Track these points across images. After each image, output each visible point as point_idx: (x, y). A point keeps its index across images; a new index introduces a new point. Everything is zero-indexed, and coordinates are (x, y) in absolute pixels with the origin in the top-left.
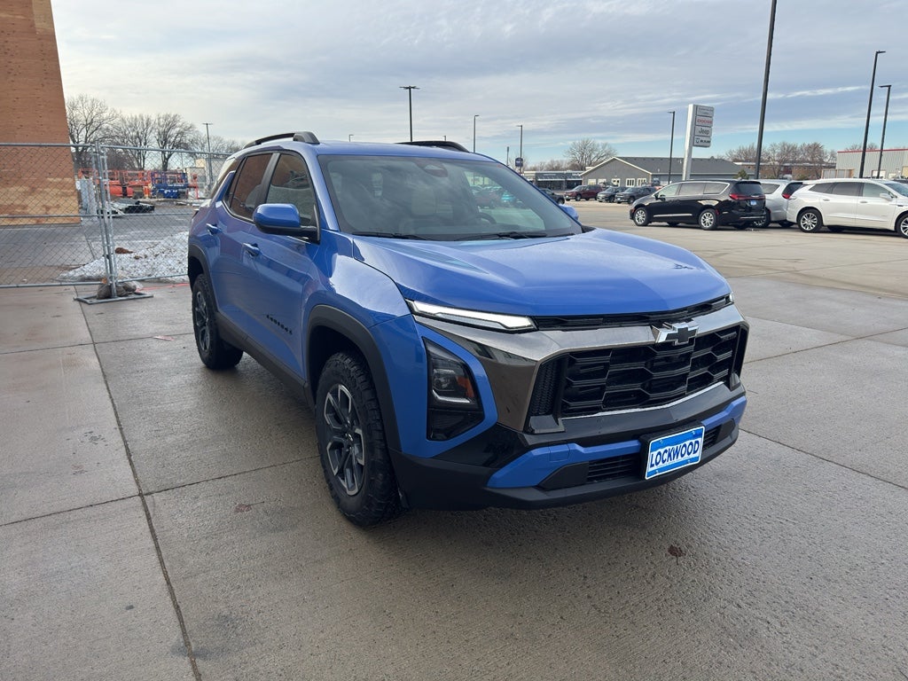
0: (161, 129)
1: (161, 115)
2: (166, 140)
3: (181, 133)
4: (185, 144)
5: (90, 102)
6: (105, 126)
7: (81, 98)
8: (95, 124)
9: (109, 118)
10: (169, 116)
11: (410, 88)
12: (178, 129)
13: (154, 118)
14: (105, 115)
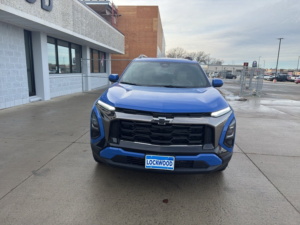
0: (198, 56)
1: (199, 52)
2: (199, 59)
3: (204, 57)
4: (204, 61)
5: (180, 49)
6: (183, 56)
7: (178, 48)
8: (180, 55)
9: (184, 54)
10: (201, 52)
11: (280, 39)
12: (203, 56)
13: (197, 53)
14: (183, 53)
